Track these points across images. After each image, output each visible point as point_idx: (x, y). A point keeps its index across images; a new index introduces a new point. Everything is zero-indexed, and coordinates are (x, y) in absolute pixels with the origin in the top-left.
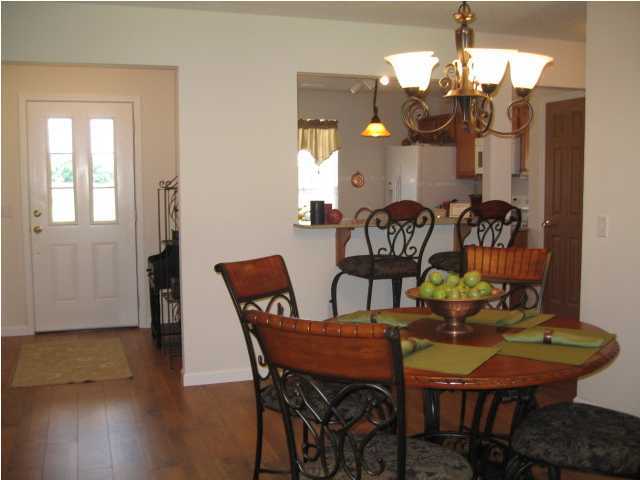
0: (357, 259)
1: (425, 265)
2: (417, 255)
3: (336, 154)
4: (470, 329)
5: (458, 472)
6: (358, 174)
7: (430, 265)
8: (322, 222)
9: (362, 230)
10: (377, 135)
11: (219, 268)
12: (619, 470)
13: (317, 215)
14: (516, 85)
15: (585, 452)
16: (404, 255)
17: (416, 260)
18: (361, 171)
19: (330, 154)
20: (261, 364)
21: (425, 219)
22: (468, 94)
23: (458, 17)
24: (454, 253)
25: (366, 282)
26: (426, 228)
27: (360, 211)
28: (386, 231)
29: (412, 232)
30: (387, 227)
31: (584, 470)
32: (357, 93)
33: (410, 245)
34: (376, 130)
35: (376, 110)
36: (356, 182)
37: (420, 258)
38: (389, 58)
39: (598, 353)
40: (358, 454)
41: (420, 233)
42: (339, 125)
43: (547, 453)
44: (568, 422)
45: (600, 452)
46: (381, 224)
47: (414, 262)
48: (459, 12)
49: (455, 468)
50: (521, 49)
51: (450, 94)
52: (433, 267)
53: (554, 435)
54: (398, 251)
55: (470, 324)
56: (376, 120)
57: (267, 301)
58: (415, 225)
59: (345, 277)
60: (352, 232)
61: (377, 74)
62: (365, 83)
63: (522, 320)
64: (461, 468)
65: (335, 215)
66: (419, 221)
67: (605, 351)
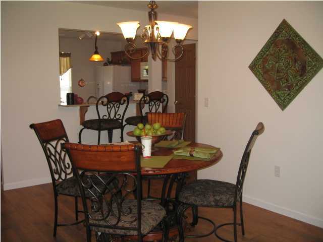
0: (91, 121)
1: (124, 123)
2: (121, 118)
3: (70, 70)
4: (156, 149)
5: (161, 211)
6: (82, 80)
7: (126, 123)
8: (73, 103)
9: (95, 106)
10: (97, 60)
11: (32, 126)
12: (226, 205)
13: (70, 101)
14: (176, 38)
15: (212, 199)
16: (115, 118)
17: (121, 121)
18: (83, 79)
19: (67, 70)
20: (55, 172)
21: (124, 101)
22: (155, 41)
23: (150, 6)
24: (136, 117)
25: (97, 132)
26: (125, 105)
27: (90, 98)
28: (106, 107)
29: (119, 107)
30: (107, 105)
31: (212, 206)
32: (83, 39)
33: (118, 114)
34: (97, 57)
35: (96, 48)
36: (81, 84)
37: (122, 120)
38: (118, 24)
39: (214, 156)
40: (119, 206)
41: (123, 107)
42: (71, 55)
43: (196, 201)
44: (202, 187)
45: (218, 198)
46: (104, 104)
47: (119, 122)
48: (150, 4)
49: (159, 210)
50: (180, 22)
51: (146, 41)
52: (128, 124)
53: (198, 193)
54: (112, 116)
55: (156, 147)
56: (96, 53)
57: (56, 142)
58: (120, 104)
59: (85, 130)
60: (88, 108)
61: (94, 30)
62: (87, 34)
63: (179, 144)
64: (161, 209)
65: (79, 100)
66: (122, 102)
67: (217, 155)
